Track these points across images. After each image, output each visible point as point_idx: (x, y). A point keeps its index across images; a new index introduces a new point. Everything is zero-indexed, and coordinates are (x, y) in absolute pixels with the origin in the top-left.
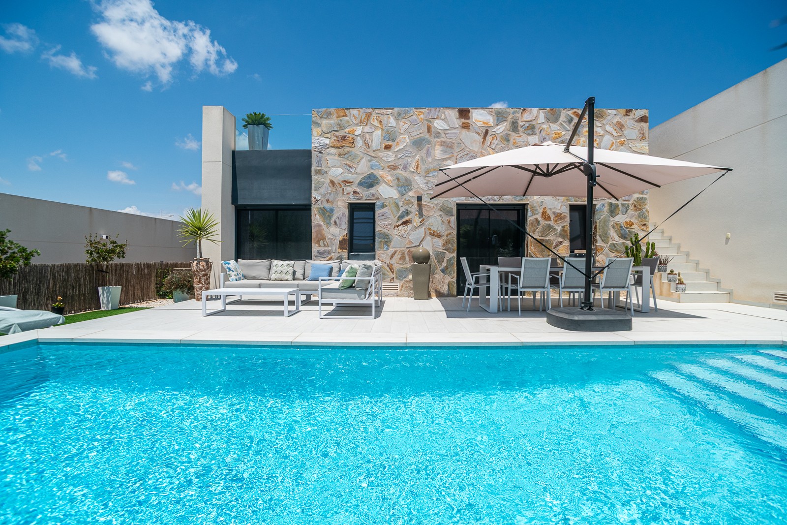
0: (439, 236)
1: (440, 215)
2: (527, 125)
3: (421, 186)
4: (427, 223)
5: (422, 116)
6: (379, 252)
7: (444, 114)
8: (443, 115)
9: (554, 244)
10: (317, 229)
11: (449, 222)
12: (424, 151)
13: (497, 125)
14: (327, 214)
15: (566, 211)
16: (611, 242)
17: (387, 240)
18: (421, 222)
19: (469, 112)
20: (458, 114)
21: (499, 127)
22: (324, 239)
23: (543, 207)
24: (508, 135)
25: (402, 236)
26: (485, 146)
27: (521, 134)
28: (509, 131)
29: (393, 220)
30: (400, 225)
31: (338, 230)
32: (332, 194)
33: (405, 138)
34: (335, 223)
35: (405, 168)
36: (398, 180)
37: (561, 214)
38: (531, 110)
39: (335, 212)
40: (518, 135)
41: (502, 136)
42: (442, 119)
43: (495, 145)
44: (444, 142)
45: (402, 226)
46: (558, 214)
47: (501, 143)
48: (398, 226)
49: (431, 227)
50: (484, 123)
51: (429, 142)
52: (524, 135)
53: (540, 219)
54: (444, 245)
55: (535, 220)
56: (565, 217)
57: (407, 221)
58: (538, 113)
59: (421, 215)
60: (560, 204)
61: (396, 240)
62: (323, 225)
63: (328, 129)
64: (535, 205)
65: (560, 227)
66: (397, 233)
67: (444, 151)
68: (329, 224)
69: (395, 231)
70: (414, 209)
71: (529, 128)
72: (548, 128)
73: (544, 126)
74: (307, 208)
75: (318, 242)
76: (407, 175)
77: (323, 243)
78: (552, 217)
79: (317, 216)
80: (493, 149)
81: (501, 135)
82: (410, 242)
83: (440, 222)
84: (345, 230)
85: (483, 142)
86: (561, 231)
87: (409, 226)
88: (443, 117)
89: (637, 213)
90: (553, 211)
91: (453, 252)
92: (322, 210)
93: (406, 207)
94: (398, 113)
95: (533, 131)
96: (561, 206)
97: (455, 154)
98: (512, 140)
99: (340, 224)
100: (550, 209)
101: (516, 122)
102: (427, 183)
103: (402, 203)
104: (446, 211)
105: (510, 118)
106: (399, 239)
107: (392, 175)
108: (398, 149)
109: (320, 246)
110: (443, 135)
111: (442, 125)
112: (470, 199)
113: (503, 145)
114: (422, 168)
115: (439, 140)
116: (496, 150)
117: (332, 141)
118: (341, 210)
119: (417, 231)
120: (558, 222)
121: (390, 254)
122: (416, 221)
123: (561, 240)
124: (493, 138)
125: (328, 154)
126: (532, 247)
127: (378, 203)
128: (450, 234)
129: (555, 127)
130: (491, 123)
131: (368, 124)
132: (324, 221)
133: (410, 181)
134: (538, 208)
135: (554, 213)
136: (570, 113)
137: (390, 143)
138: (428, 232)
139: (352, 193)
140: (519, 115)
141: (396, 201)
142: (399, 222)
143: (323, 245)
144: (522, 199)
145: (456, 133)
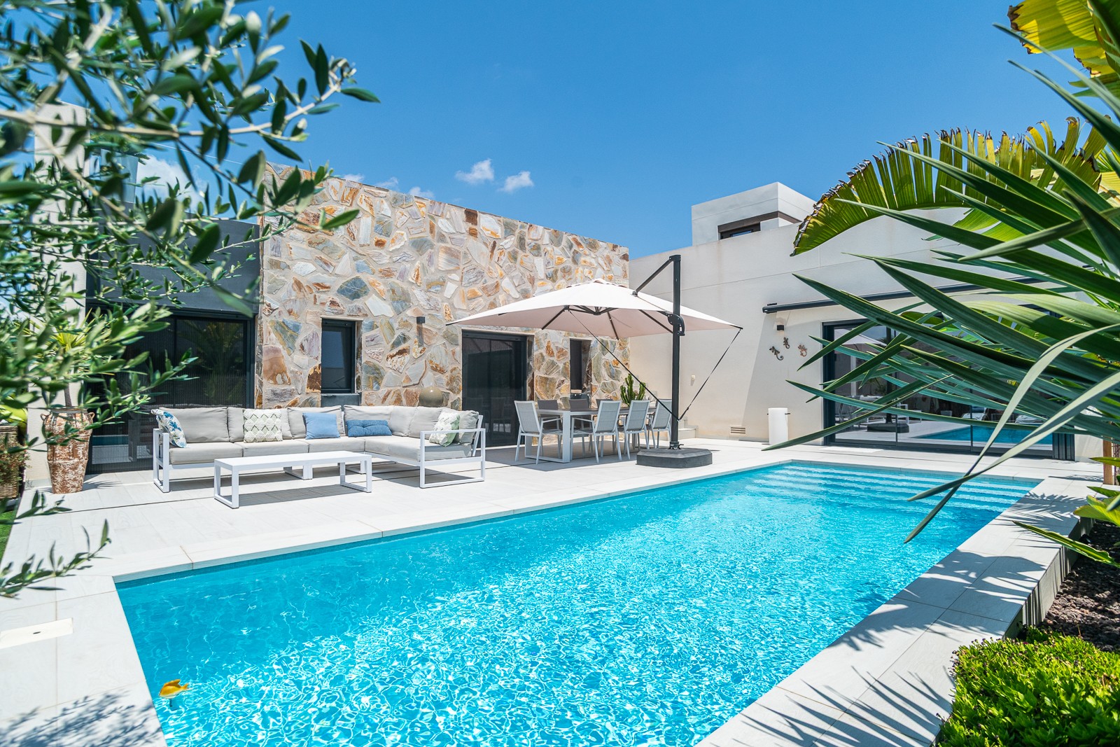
0: (442, 371)
1: (444, 344)
2: (533, 244)
3: (421, 303)
4: (428, 354)
5: (424, 209)
6: (367, 393)
7: (450, 212)
8: (448, 213)
9: (557, 384)
10: (271, 355)
11: (454, 353)
12: (426, 256)
13: (505, 238)
14: (288, 330)
15: (567, 346)
16: (603, 381)
17: (377, 375)
18: (421, 352)
19: (477, 215)
20: (464, 216)
21: (507, 241)
22: (283, 372)
23: (547, 340)
24: (516, 253)
25: (397, 370)
26: (493, 262)
27: (528, 253)
28: (517, 247)
29: (385, 347)
30: (395, 356)
31: (306, 358)
32: (298, 302)
33: (402, 235)
34: (302, 347)
35: (402, 276)
36: (393, 291)
37: (563, 349)
38: (537, 227)
39: (302, 329)
40: (525, 254)
41: (509, 252)
42: (448, 219)
43: (504, 262)
44: (450, 249)
45: (397, 356)
46: (560, 349)
47: (509, 261)
48: (392, 357)
49: (432, 360)
50: (492, 233)
51: (432, 246)
52: (531, 256)
53: (544, 354)
54: (448, 384)
55: (540, 355)
56: (566, 353)
57: (404, 349)
58: (543, 232)
59: (421, 343)
61: (388, 375)
62: (282, 349)
64: (539, 338)
65: (562, 364)
66: (391, 366)
67: (449, 261)
68: (291, 348)
69: (389, 363)
70: (412, 333)
71: (535, 247)
72: (551, 251)
73: (549, 248)
75: (273, 378)
76: (405, 286)
77: (282, 378)
78: (555, 352)
79: (273, 335)
80: (501, 267)
81: (508, 250)
82: (408, 379)
83: (444, 353)
84: (317, 358)
85: (491, 257)
86: (562, 369)
87: (407, 357)
88: (448, 217)
89: (621, 352)
90: (556, 346)
91: (458, 393)
92: (280, 325)
93: (402, 331)
94: (394, 198)
95: (538, 253)
96: (563, 340)
97: (462, 267)
98: (519, 259)
99: (310, 350)
100: (554, 344)
101: (524, 239)
102: (428, 300)
103: (397, 324)
104: (449, 339)
105: (517, 234)
106: (394, 374)
107: (384, 284)
108: (394, 248)
109: (276, 383)
110: (448, 240)
111: (448, 226)
113: (511, 264)
114: (423, 279)
115: (443, 245)
116: (505, 269)
118: (311, 330)
119: (417, 364)
120: (561, 359)
121: (382, 396)
122: (415, 350)
123: (563, 378)
124: (500, 254)
125: (292, 238)
126: (538, 386)
127: (366, 322)
128: (455, 369)
129: (557, 250)
130: (500, 235)
131: (354, 205)
132: (284, 344)
133: (408, 294)
134: (542, 342)
135: (557, 348)
136: (570, 238)
137: (383, 238)
138: (429, 366)
139: (328, 303)
140: (526, 230)
141: (390, 320)
142: (394, 352)
143: (281, 382)
144: (528, 331)
145: (462, 240)
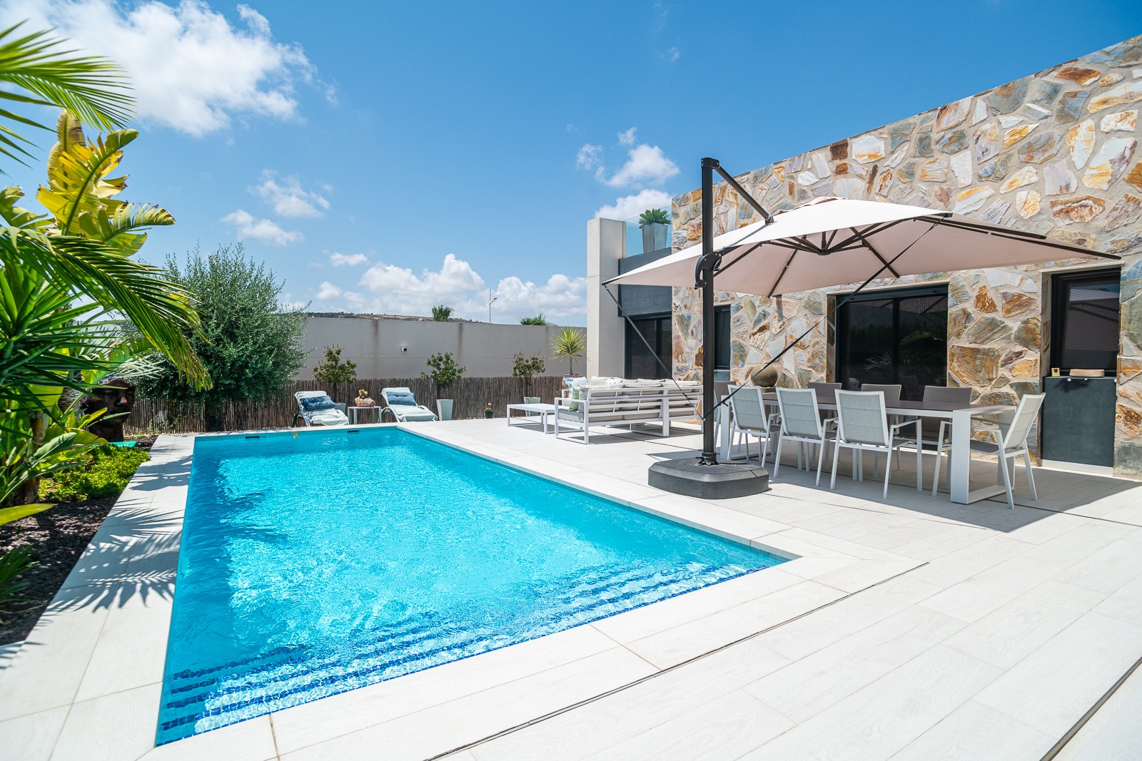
0: (803, 346)
1: (806, 315)
2: (949, 135)
4: (788, 329)
5: (782, 173)
6: (734, 368)
7: (811, 159)
8: (810, 162)
9: (1002, 358)
10: (676, 341)
11: (817, 325)
13: (893, 153)
14: (684, 321)
15: (1033, 287)
17: (743, 356)
18: (780, 328)
19: (846, 145)
20: (830, 154)
21: (895, 155)
22: (682, 353)
23: (980, 285)
24: (912, 165)
25: (758, 348)
26: (872, 195)
27: (937, 155)
28: (915, 157)
29: (749, 326)
30: (756, 333)
31: (695, 341)
32: (689, 298)
34: (692, 333)
37: (1020, 296)
38: (957, 105)
39: (692, 319)
40: (931, 160)
41: (900, 170)
42: (809, 170)
43: (888, 189)
45: (758, 334)
46: (1013, 296)
47: (899, 183)
48: (754, 334)
49: (793, 334)
50: (870, 156)
52: (944, 157)
53: (971, 310)
54: (809, 361)
55: (960, 312)
56: (1030, 301)
57: (764, 326)
58: (973, 104)
59: (781, 316)
60: (1020, 277)
61: (751, 353)
62: (682, 336)
63: (686, 218)
64: (961, 284)
65: (1019, 323)
66: (753, 344)
68: (686, 334)
69: (751, 340)
70: (772, 309)
71: (953, 139)
72: (994, 128)
73: (987, 126)
74: (668, 316)
75: (677, 357)
77: (682, 358)
78: (999, 303)
79: (677, 326)
80: (884, 197)
81: (898, 168)
82: (768, 356)
83: (804, 325)
84: (700, 341)
85: (869, 189)
86: (1019, 330)
87: (767, 334)
88: (809, 167)
90: (1002, 291)
91: (822, 371)
92: (681, 318)
93: (763, 308)
94: (755, 177)
95: (961, 144)
96: (1022, 279)
98: (918, 173)
99: (697, 334)
100: (996, 289)
101: (927, 137)
103: (759, 301)
104: (812, 307)
105: (915, 136)
106: (756, 352)
109: (679, 361)
110: (809, 193)
111: (808, 178)
112: (847, 286)
113: (902, 186)
115: (804, 201)
116: (890, 197)
117: (689, 232)
118: (696, 318)
119: (777, 340)
120: (1013, 314)
121: (745, 373)
122: (775, 326)
123: (1019, 348)
124: (885, 179)
126: (955, 364)
127: (733, 305)
128: (818, 343)
129: (1012, 120)
130: (882, 153)
131: (723, 202)
132: (682, 332)
134: (967, 289)
135: (1004, 295)
137: (746, 222)
138: (788, 341)
140: (934, 122)
141: (753, 299)
142: (758, 328)
143: (681, 360)
144: (937, 277)
145: (827, 185)
